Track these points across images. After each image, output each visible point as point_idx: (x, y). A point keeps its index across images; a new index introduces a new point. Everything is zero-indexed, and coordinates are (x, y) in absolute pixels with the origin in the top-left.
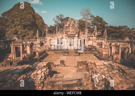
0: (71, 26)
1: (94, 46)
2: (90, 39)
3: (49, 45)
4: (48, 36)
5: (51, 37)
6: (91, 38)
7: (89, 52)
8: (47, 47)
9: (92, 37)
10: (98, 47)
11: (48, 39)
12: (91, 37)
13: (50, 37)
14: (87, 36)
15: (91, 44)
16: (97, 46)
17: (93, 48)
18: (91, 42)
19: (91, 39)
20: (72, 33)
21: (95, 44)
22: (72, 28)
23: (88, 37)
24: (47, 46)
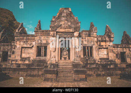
0: (63, 16)
1: (111, 61)
2: (102, 46)
3: (19, 58)
4: (18, 40)
5: (24, 42)
6: (103, 44)
7: (103, 73)
8: (13, 62)
9: (105, 41)
10: (118, 61)
11: (18, 46)
12: (102, 41)
13: (22, 43)
14: (96, 39)
15: (105, 57)
16: (116, 61)
17: (111, 64)
18: (105, 52)
19: (104, 47)
20: (67, 30)
21: (112, 56)
22: (67, 20)
23: (97, 42)
24: (14, 60)
